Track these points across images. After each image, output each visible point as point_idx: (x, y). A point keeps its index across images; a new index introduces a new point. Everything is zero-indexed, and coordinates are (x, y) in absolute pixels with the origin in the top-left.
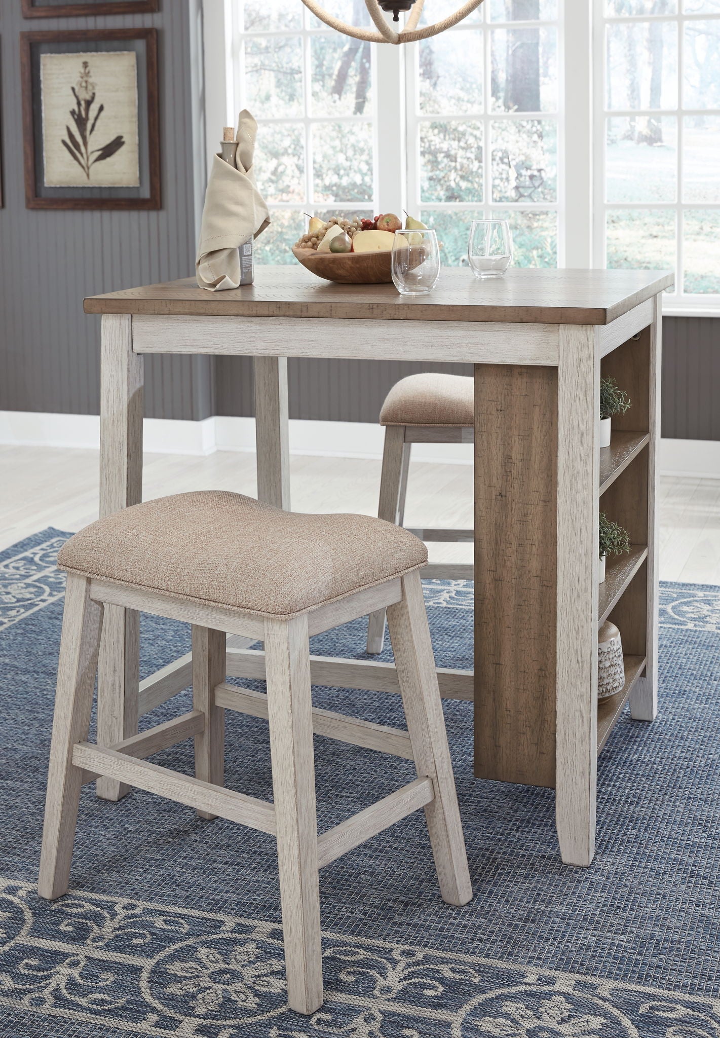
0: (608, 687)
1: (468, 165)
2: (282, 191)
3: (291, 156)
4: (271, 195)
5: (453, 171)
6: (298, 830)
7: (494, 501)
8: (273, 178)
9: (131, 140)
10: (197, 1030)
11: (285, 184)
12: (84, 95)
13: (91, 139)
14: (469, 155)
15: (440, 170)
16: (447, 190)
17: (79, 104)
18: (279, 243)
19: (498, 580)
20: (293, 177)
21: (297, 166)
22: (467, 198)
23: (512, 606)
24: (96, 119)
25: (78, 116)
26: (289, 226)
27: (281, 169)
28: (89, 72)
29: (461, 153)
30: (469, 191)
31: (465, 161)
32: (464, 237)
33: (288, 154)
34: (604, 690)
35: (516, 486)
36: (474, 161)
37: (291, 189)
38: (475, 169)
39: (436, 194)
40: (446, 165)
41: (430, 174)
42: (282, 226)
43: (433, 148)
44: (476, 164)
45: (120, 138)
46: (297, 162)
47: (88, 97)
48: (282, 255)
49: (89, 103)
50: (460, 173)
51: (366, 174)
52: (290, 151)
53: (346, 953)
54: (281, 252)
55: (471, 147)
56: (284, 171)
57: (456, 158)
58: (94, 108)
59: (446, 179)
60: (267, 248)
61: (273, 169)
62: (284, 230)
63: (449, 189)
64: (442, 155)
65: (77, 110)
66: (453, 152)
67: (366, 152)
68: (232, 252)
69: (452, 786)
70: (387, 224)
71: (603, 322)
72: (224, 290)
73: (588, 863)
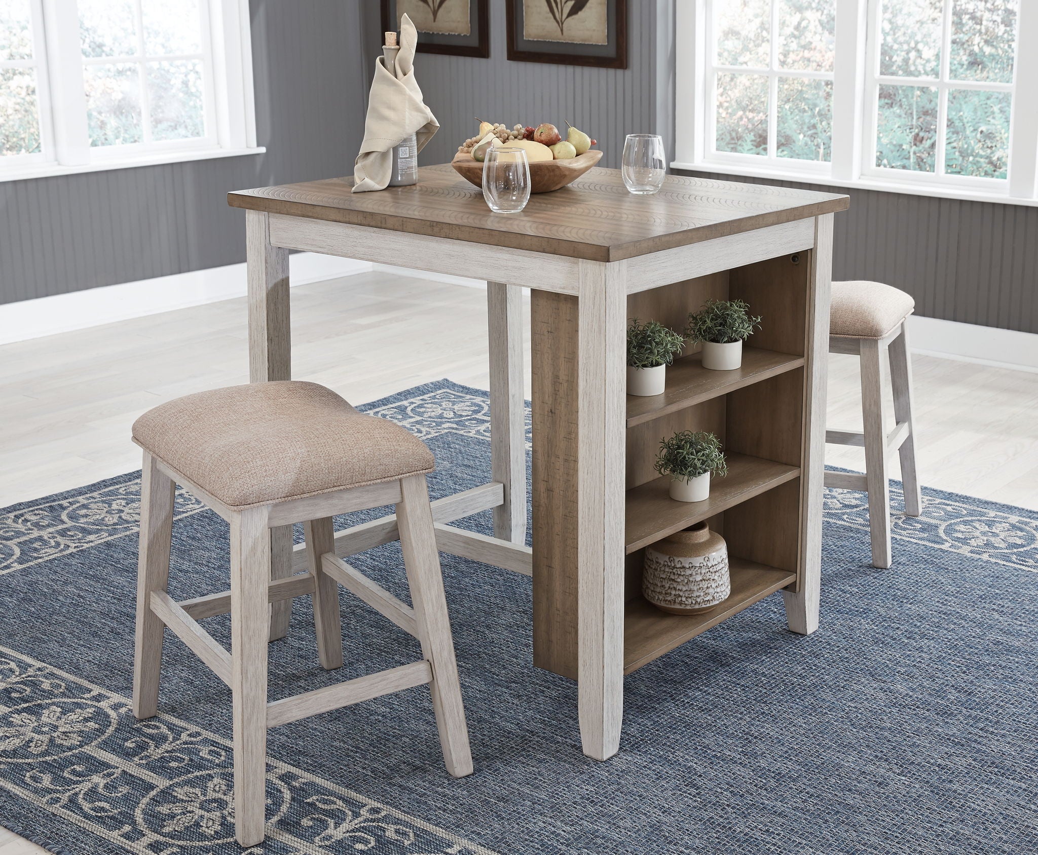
0: (699, 600)
1: (994, 29)
2: (804, 47)
3: (815, 10)
4: (793, 52)
5: (978, 35)
6: (242, 692)
7: (546, 417)
8: (796, 33)
10: (151, 845)
11: (807, 40)
14: (995, 17)
15: (964, 33)
16: (970, 55)
18: (798, 101)
19: (549, 490)
20: (815, 33)
21: (820, 21)
22: (990, 65)
23: (561, 515)
26: (809, 85)
27: (804, 24)
29: (987, 15)
30: (993, 57)
31: (990, 24)
32: (984, 106)
33: (812, 9)
34: (694, 602)
35: (563, 405)
36: (1000, 24)
37: (813, 46)
38: (1000, 34)
39: (958, 59)
40: (970, 28)
41: (954, 37)
42: (802, 84)
43: (958, 8)
44: (1002, 28)
46: (820, 18)
48: (801, 114)
50: (985, 37)
51: (888, 34)
52: (814, 5)
53: (325, 802)
54: (800, 111)
55: (999, 10)
56: (807, 27)
57: (981, 20)
59: (970, 43)
60: (787, 107)
61: (796, 23)
62: (804, 89)
63: (972, 53)
64: (968, 16)
66: (978, 14)
67: (890, 10)
68: (384, 155)
69: (453, 672)
70: (540, 135)
71: (607, 260)
72: (365, 192)
73: (602, 758)
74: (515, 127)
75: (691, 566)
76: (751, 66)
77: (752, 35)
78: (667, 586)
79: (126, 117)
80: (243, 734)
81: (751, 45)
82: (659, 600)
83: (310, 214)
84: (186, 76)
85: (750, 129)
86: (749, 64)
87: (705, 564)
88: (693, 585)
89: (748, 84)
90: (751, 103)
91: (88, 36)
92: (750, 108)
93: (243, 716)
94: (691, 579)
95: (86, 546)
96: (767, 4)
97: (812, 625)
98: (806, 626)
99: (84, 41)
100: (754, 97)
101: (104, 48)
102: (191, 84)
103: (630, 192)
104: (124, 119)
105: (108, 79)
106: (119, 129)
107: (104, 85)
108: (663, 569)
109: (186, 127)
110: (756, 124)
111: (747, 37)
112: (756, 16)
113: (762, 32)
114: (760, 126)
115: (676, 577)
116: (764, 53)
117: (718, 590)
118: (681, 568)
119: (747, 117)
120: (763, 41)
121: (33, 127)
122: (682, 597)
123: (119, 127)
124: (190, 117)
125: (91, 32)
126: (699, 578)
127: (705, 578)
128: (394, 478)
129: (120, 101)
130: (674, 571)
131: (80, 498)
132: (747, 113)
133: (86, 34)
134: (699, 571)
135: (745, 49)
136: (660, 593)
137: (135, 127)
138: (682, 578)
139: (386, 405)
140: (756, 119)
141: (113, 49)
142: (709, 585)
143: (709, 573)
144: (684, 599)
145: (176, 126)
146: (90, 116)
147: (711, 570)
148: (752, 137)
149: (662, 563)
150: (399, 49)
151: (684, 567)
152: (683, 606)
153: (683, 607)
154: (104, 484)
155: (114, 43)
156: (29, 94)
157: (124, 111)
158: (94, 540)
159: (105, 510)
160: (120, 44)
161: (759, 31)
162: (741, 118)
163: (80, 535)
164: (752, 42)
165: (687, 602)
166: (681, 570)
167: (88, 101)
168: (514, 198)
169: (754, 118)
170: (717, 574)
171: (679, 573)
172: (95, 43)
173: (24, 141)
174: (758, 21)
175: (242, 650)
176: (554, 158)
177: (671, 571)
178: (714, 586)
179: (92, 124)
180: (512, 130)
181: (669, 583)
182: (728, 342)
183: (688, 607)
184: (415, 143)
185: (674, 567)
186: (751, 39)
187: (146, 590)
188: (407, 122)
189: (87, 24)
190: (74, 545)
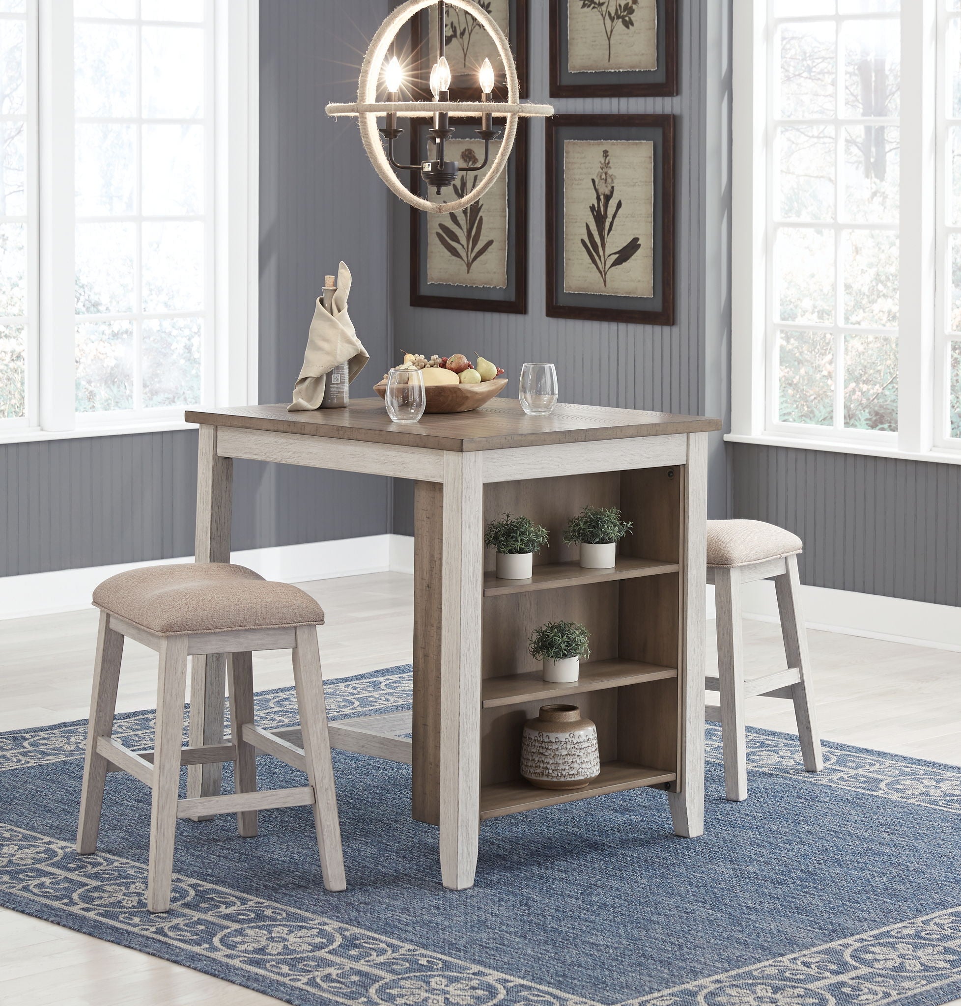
0: (564, 773)
7: (424, 591)
9: (646, 244)
12: (604, 190)
13: (609, 240)
17: (598, 199)
23: (434, 677)
24: (614, 216)
25: (597, 212)
28: (609, 163)
34: (560, 775)
35: (437, 580)
45: (636, 240)
47: (607, 192)
49: (608, 198)
58: (613, 203)
65: (596, 206)
68: (318, 380)
69: (332, 798)
70: (451, 364)
71: (461, 450)
72: (299, 411)
73: (457, 888)
74: (432, 357)
75: (557, 740)
76: (864, 325)
77: (865, 289)
78: (537, 759)
79: (119, 387)
80: (158, 818)
81: (865, 301)
82: (530, 773)
83: (248, 425)
84: (189, 339)
85: (864, 406)
86: (862, 323)
87: (571, 740)
88: (559, 758)
89: (861, 348)
90: (865, 373)
91: (83, 293)
92: (865, 379)
93: (158, 803)
94: (557, 753)
95: (44, 762)
96: (883, 251)
97: (696, 828)
98: (688, 828)
99: (78, 299)
100: (868, 365)
101: (100, 308)
102: (194, 349)
103: (526, 414)
104: (115, 389)
105: (101, 342)
106: (109, 401)
107: (97, 350)
108: (534, 744)
109: (185, 399)
110: (871, 399)
111: (860, 290)
112: (870, 265)
113: (877, 285)
114: (876, 400)
115: (544, 751)
116: (880, 311)
117: (584, 766)
118: (548, 742)
119: (861, 390)
120: (879, 297)
121: (15, 398)
122: (549, 769)
123: (110, 399)
124: (191, 388)
125: (86, 289)
126: (564, 752)
127: (570, 753)
128: (289, 625)
129: (112, 369)
130: (543, 745)
131: (42, 734)
132: (861, 385)
133: (81, 291)
134: (565, 746)
135: (858, 306)
136: (531, 766)
137: (128, 399)
138: (549, 752)
139: (360, 680)
140: (871, 392)
141: (110, 308)
142: (574, 760)
143: (574, 749)
144: (551, 771)
145: (174, 397)
146: (78, 386)
147: (576, 746)
148: (866, 414)
149: (533, 738)
150: (336, 290)
151: (551, 742)
152: (550, 777)
153: (549, 779)
154: (65, 724)
155: (111, 302)
156: (13, 360)
157: (116, 380)
158: (52, 759)
159: (64, 742)
160: (118, 302)
161: (874, 284)
162: (854, 391)
163: (40, 756)
164: (865, 297)
165: (553, 775)
166: (549, 744)
167: (77, 369)
168: (413, 411)
169: (868, 390)
170: (582, 751)
171: (547, 747)
172: (90, 302)
173: (4, 413)
174: (872, 272)
175: (161, 749)
176: (460, 383)
177: (540, 745)
178: (579, 761)
179: (80, 395)
180: (429, 360)
181: (539, 756)
182: (598, 543)
183: (555, 780)
184: (346, 371)
185: (543, 742)
186: (864, 294)
187: (94, 735)
188: (338, 352)
189: (84, 280)
190: (34, 761)
